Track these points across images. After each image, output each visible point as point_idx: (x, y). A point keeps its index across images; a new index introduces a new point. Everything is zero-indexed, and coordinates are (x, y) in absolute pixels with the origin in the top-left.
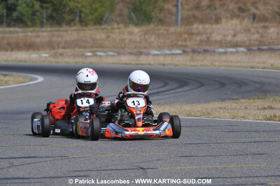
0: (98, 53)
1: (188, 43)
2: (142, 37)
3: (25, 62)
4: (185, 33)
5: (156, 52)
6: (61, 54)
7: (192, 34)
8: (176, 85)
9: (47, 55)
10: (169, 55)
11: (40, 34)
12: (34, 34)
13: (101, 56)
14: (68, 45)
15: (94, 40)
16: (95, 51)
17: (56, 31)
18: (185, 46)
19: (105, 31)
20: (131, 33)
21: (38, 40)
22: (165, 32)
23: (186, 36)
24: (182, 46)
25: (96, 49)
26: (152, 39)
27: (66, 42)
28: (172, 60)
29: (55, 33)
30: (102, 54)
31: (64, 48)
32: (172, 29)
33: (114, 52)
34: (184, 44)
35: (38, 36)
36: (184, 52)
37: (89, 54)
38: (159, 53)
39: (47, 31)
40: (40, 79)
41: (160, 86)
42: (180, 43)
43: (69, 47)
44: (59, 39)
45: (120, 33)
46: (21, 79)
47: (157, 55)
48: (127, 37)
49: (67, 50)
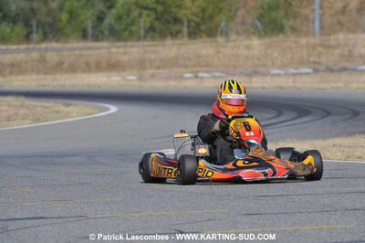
0: (201, 75)
1: (323, 60)
2: (263, 52)
3: (99, 87)
4: (320, 46)
5: (277, 71)
6: (153, 76)
7: (329, 47)
8: (293, 115)
9: (133, 78)
10: (294, 74)
11: (129, 49)
12: (121, 50)
13: (202, 78)
14: (164, 64)
15: (199, 57)
16: (197, 72)
17: (149, 46)
18: (319, 63)
19: (214, 44)
20: (248, 47)
21: (125, 58)
22: (293, 45)
23: (321, 49)
24: (315, 62)
25: (198, 69)
26: (276, 54)
27: (162, 60)
28: (294, 82)
29: (148, 49)
30: (206, 75)
31: (158, 68)
32: (303, 41)
33: (223, 72)
34: (317, 59)
35: (126, 53)
36: (316, 71)
37: (188, 75)
38: (282, 72)
39: (138, 46)
40: (113, 109)
41: (272, 116)
42: (312, 59)
43: (164, 67)
44: (153, 56)
45: (233, 47)
46: (88, 110)
47: (278, 75)
48: (242, 52)
49: (161, 71)
